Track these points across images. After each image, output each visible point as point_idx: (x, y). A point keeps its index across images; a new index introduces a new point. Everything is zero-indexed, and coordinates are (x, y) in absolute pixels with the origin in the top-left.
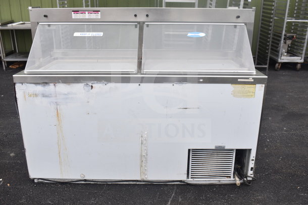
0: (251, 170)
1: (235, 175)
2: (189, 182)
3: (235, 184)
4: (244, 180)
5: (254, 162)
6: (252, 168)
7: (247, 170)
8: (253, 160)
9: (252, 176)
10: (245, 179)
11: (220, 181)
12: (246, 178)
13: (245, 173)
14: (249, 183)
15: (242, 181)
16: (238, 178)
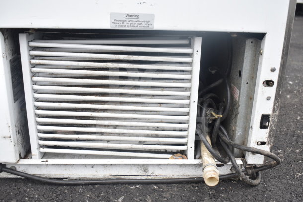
0: (263, 126)
1: (203, 148)
2: (32, 172)
3: (200, 181)
4: (234, 167)
5: (272, 91)
6: (265, 118)
7: (247, 128)
8: (269, 83)
9: (266, 149)
10: (239, 162)
11: (145, 167)
12: (243, 157)
13: (237, 140)
14: (254, 177)
15: (226, 170)
16: (214, 157)
